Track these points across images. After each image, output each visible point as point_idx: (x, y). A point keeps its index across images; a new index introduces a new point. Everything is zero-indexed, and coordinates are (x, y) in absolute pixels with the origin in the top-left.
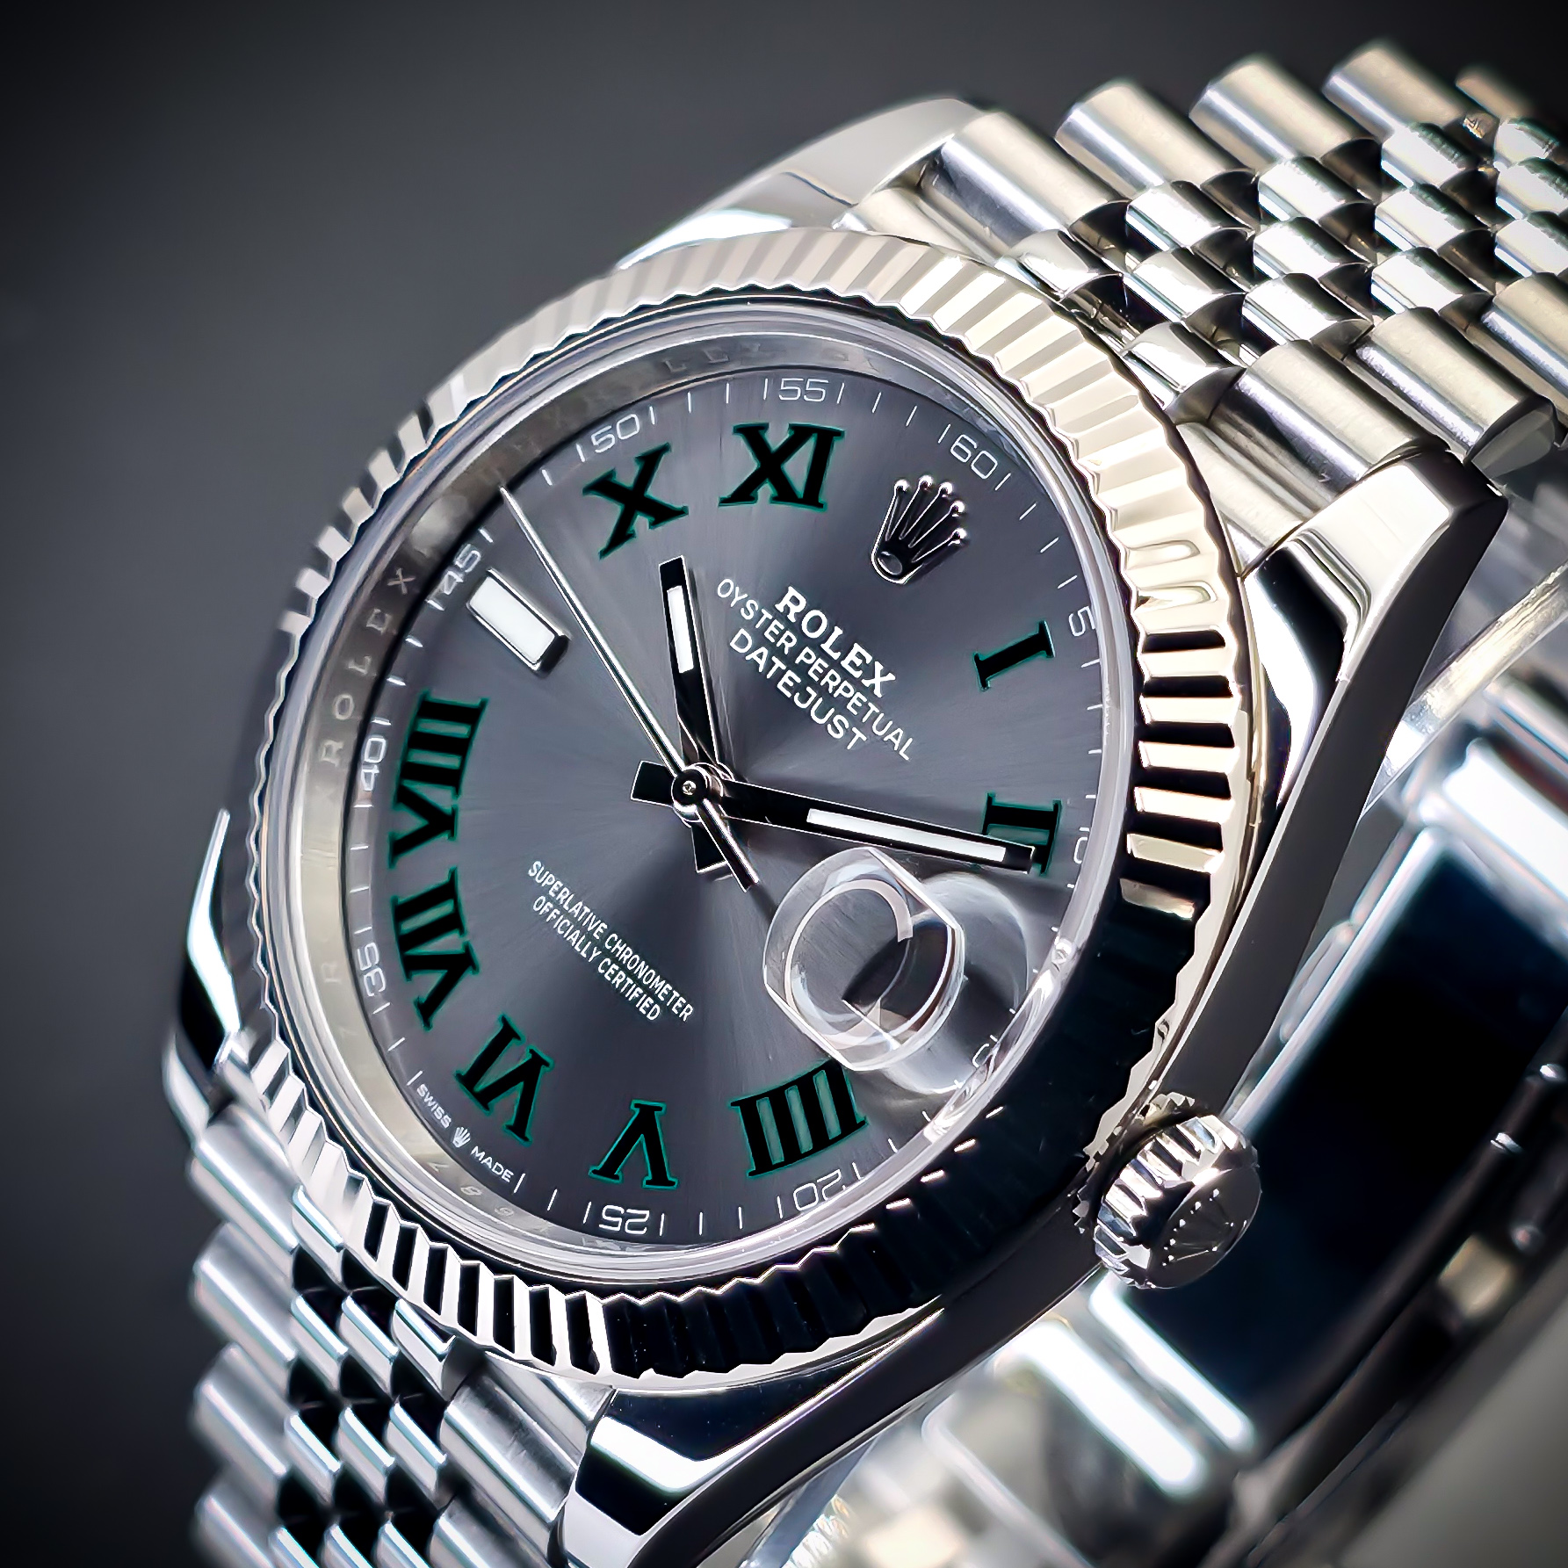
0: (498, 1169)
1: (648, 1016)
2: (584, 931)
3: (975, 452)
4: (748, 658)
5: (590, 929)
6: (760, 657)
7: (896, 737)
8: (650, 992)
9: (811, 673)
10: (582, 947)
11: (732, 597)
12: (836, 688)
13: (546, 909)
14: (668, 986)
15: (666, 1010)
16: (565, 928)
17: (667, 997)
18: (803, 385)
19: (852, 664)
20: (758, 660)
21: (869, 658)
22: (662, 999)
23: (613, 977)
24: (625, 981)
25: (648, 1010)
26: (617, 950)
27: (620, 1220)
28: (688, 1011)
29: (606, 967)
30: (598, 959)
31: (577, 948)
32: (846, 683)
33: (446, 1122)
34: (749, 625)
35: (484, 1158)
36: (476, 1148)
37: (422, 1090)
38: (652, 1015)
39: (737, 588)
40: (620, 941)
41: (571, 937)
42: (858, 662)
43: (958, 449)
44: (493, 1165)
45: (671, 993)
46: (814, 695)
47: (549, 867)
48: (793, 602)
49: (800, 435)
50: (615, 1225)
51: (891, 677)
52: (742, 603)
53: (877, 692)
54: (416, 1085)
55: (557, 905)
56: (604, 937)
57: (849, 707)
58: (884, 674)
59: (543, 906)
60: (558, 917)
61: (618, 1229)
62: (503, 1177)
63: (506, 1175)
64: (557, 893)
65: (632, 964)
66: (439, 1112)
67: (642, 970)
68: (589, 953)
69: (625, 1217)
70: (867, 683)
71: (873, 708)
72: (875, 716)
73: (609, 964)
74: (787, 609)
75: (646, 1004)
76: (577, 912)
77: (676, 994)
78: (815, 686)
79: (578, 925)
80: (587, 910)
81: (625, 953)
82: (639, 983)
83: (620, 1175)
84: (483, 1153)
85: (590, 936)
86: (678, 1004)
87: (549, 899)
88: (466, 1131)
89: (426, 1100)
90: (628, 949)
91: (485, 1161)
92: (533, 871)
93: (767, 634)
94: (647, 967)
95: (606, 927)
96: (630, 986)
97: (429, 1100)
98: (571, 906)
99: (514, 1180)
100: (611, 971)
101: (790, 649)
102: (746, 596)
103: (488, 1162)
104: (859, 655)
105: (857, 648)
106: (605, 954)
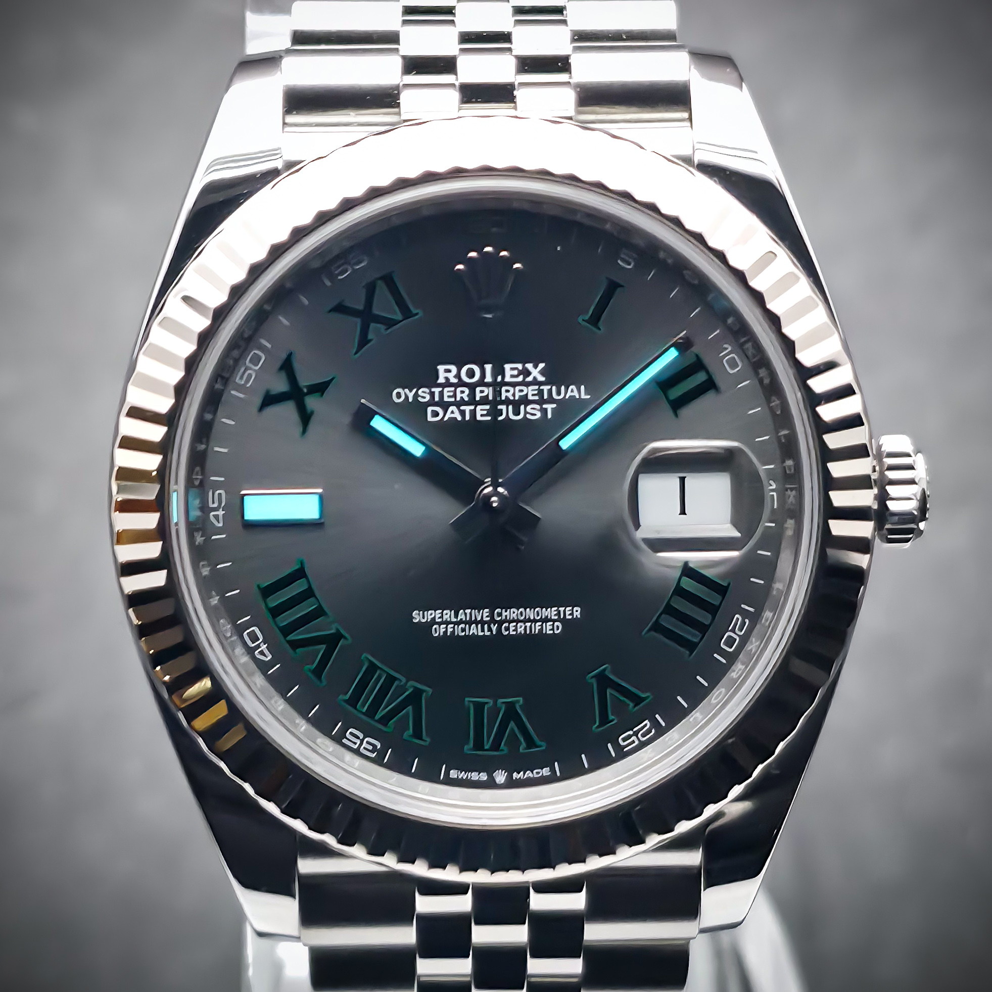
0: (538, 773)
2: (476, 622)
7: (572, 391)
8: (546, 620)
9: (491, 398)
10: (483, 630)
11: (407, 397)
12: (514, 395)
13: (442, 630)
15: (564, 621)
17: (559, 614)
22: (556, 617)
23: (516, 630)
24: (526, 627)
25: (553, 629)
26: (506, 616)
29: (507, 629)
30: (499, 629)
33: (484, 777)
34: (432, 403)
35: (524, 774)
37: (453, 774)
38: (558, 629)
40: (504, 610)
42: (515, 372)
46: (504, 407)
48: (446, 372)
50: (633, 742)
51: (541, 366)
53: (541, 378)
55: (447, 623)
56: (492, 615)
57: (530, 398)
59: (438, 631)
61: (637, 742)
64: (442, 617)
69: (636, 734)
70: (530, 379)
72: (550, 391)
74: (447, 379)
77: (562, 609)
78: (501, 403)
79: (470, 623)
80: (468, 611)
81: (513, 613)
83: (613, 717)
85: (482, 622)
86: (568, 613)
87: (440, 624)
96: (531, 627)
97: (463, 775)
99: (553, 770)
100: (512, 629)
101: (468, 396)
102: (414, 390)
105: (507, 367)
106: (500, 623)
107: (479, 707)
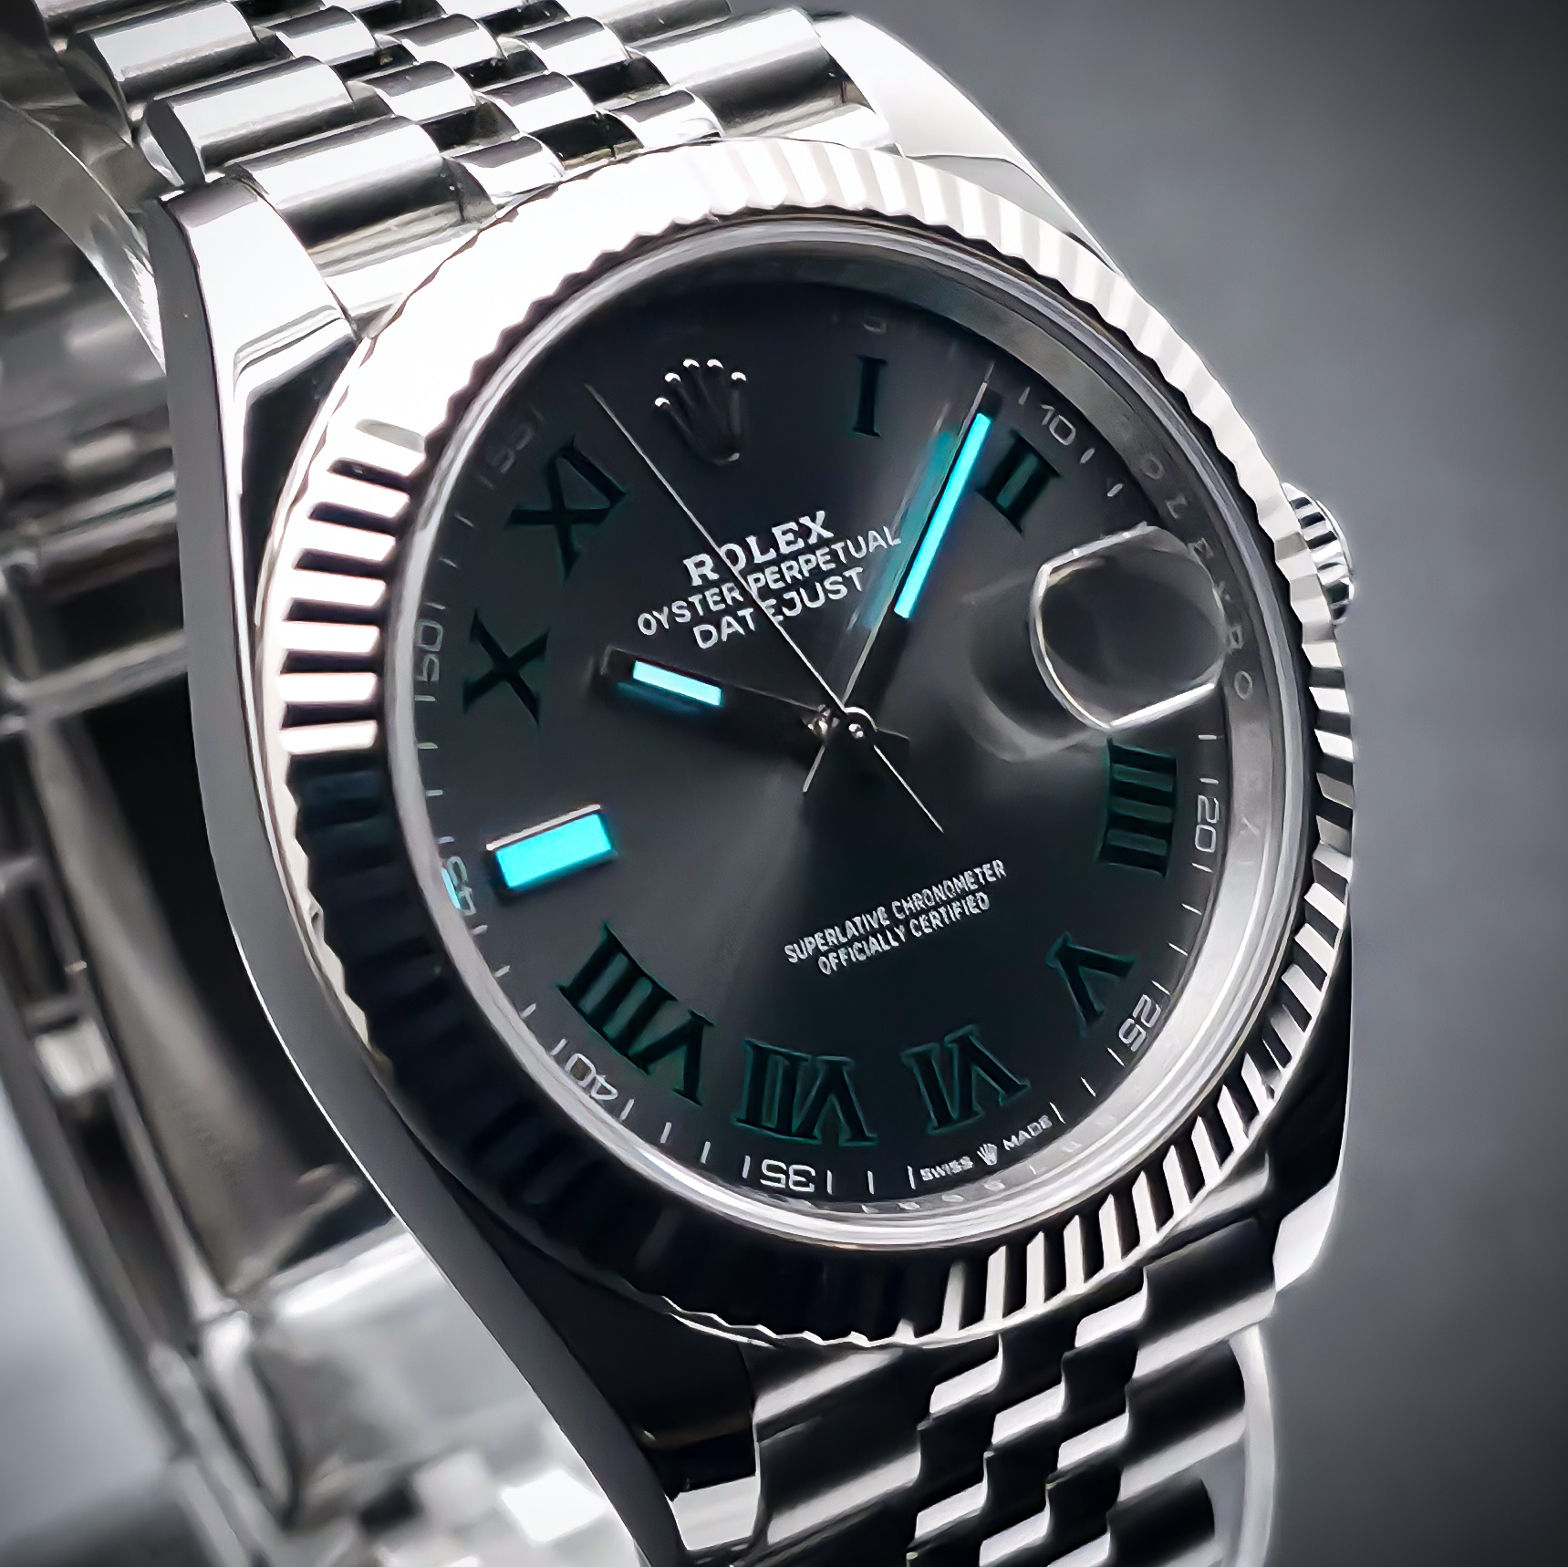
0: (1035, 1129)
1: (983, 908)
2: (874, 932)
4: (724, 639)
5: (875, 925)
6: (730, 626)
7: (875, 539)
8: (963, 895)
9: (773, 586)
10: (887, 942)
11: (658, 621)
12: (801, 572)
13: (834, 961)
14: (967, 874)
15: (987, 888)
16: (861, 951)
17: (977, 881)
19: (789, 543)
20: (731, 630)
21: (793, 525)
22: (975, 886)
23: (930, 924)
24: (941, 915)
25: (978, 906)
26: (910, 909)
27: (1138, 1027)
28: (999, 866)
29: (918, 928)
30: (908, 932)
31: (887, 948)
32: (802, 559)
33: (967, 1163)
34: (697, 620)
35: (1018, 1138)
36: (1005, 1142)
37: (927, 1174)
38: (984, 903)
39: (655, 613)
40: (903, 901)
41: (873, 949)
42: (790, 537)
44: (1028, 1131)
45: (976, 876)
46: (793, 594)
47: (798, 937)
48: (699, 567)
49: (551, 472)
50: (1139, 1033)
51: (821, 515)
52: (672, 616)
53: (827, 534)
54: (918, 1176)
55: (836, 948)
56: (890, 914)
57: (824, 568)
58: (814, 519)
59: (829, 964)
60: (847, 952)
61: (1144, 1032)
62: (1044, 1127)
63: (1044, 1123)
64: (826, 942)
65: (929, 900)
66: (955, 1167)
67: (939, 892)
68: (897, 937)
69: (1137, 1020)
70: (813, 540)
71: (838, 547)
72: (846, 549)
73: (916, 922)
74: (703, 577)
75: (971, 905)
76: (854, 931)
77: (978, 870)
78: (788, 588)
79: (866, 935)
80: (857, 919)
81: (916, 902)
82: (949, 902)
84: (1014, 1138)
85: (882, 930)
86: (987, 873)
87: (827, 953)
88: (985, 1145)
89: (935, 1175)
90: (914, 896)
91: (1021, 1138)
92: (792, 957)
93: (714, 608)
94: (940, 886)
95: (883, 908)
96: (947, 911)
97: (939, 1172)
98: (844, 934)
99: (1052, 1117)
100: (924, 924)
101: (740, 593)
102: (666, 609)
103: (1023, 1135)
104: (784, 533)
105: (777, 531)
106: (906, 923)
107: (924, 1060)
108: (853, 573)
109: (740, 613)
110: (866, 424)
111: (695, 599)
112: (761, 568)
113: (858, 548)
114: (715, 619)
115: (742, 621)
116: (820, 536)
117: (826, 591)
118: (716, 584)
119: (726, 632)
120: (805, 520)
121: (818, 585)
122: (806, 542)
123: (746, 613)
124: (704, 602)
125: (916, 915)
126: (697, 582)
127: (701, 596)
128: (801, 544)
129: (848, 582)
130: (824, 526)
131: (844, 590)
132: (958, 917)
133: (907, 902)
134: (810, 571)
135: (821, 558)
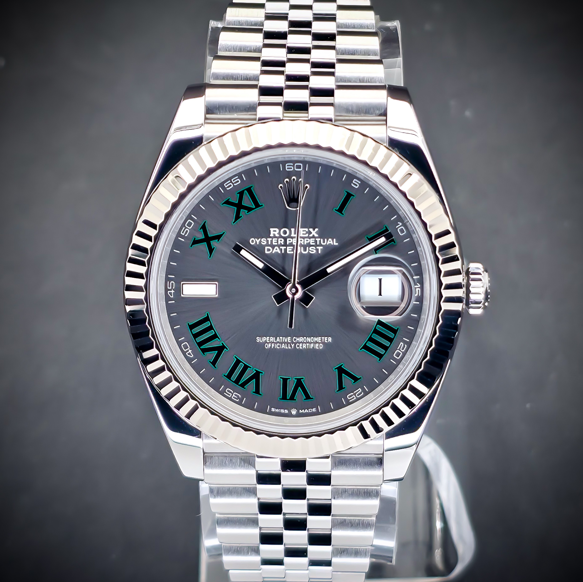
1: (320, 348)
3: (293, 166)
4: (273, 252)
5: (286, 341)
6: (277, 250)
14: (319, 338)
16: (279, 346)
18: (231, 182)
19: (303, 234)
20: (276, 251)
21: (307, 230)
27: (354, 396)
28: (330, 339)
31: (286, 348)
32: (305, 239)
36: (300, 410)
39: (256, 239)
41: (282, 347)
43: (288, 168)
44: (308, 410)
45: (322, 339)
47: (261, 336)
49: (241, 194)
52: (261, 241)
54: (270, 409)
58: (314, 230)
60: (275, 345)
62: (314, 411)
63: (314, 410)
66: (282, 411)
67: (309, 340)
68: (291, 346)
71: (318, 240)
73: (299, 345)
75: (317, 346)
76: (279, 340)
82: (310, 343)
84: (303, 410)
88: (294, 409)
89: (276, 411)
90: (301, 338)
91: (305, 411)
92: (258, 340)
93: (274, 244)
94: (310, 338)
95: (290, 337)
98: (276, 340)
103: (306, 411)
104: (304, 231)
108: (320, 248)
109: (281, 247)
110: (340, 210)
111: (269, 239)
112: (292, 238)
113: (324, 242)
114: (273, 247)
115: (281, 250)
116: (314, 235)
117: (309, 250)
118: (278, 238)
119: (275, 251)
120: (311, 230)
121: (307, 248)
122: (309, 235)
123: (283, 248)
124: (272, 241)
125: (299, 343)
126: (272, 235)
127: (271, 239)
128: (307, 235)
129: (317, 250)
130: (316, 233)
131: (315, 251)
132: (312, 348)
133: (298, 338)
134: (307, 243)
135: (312, 241)
